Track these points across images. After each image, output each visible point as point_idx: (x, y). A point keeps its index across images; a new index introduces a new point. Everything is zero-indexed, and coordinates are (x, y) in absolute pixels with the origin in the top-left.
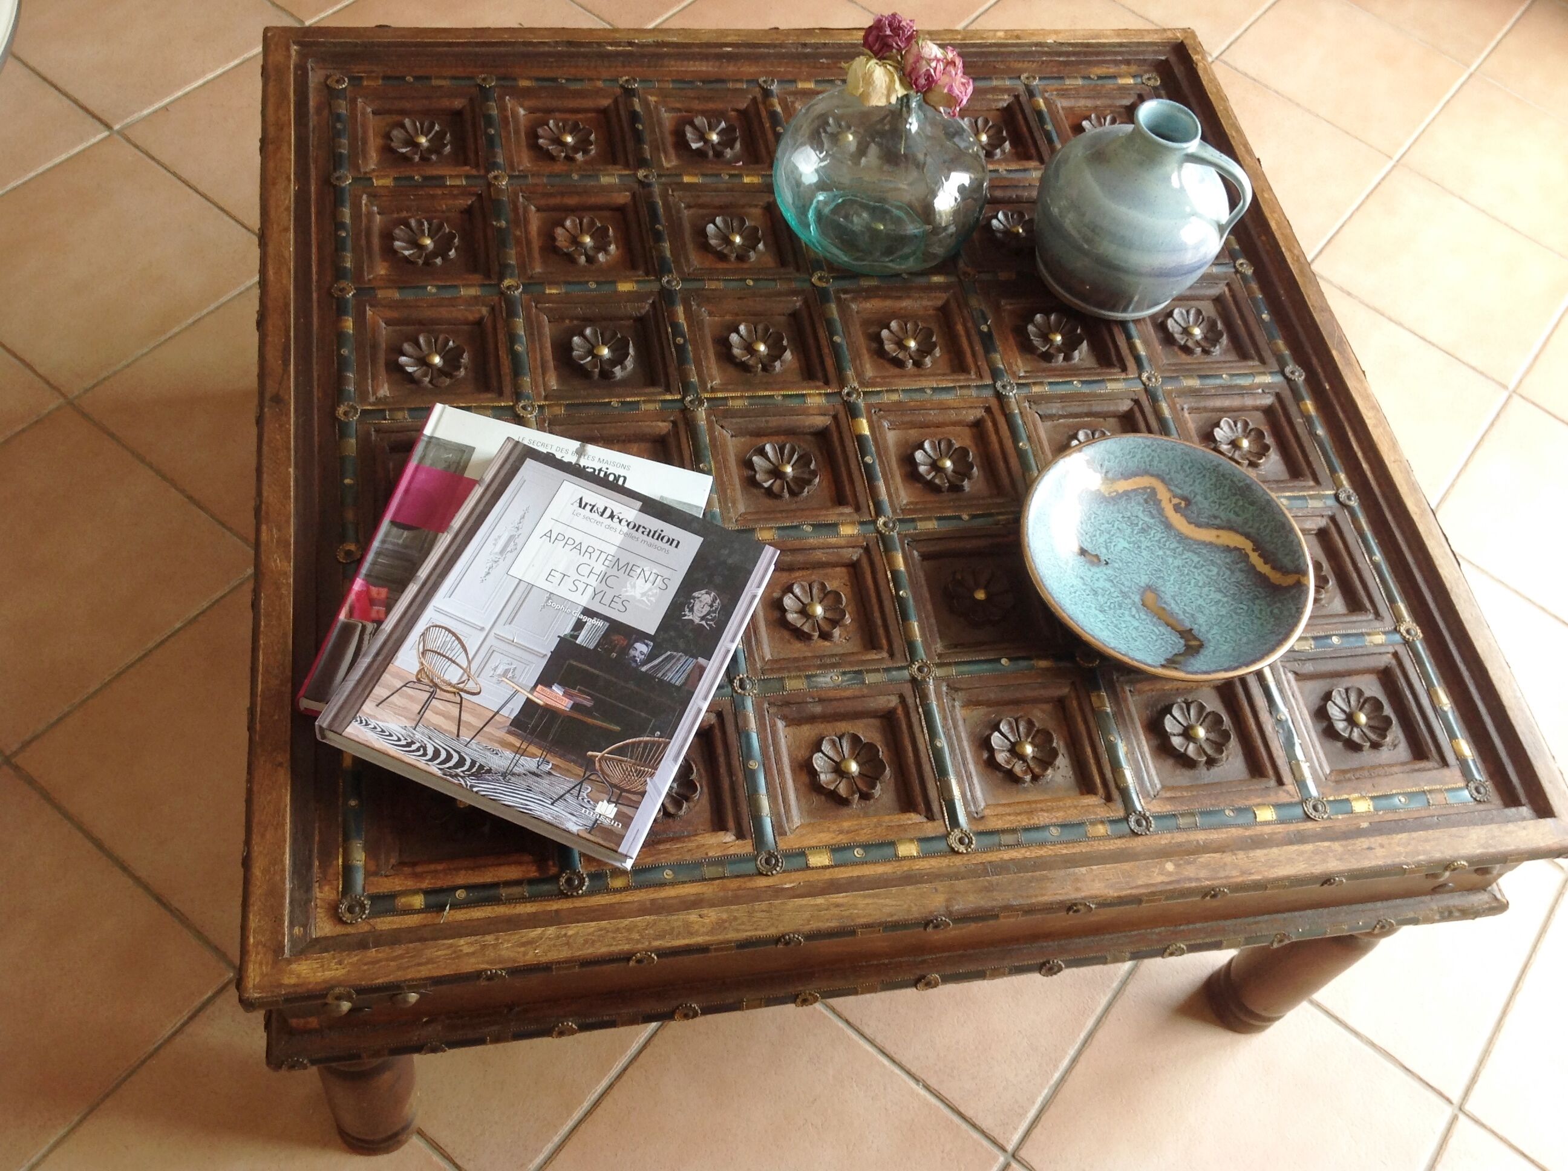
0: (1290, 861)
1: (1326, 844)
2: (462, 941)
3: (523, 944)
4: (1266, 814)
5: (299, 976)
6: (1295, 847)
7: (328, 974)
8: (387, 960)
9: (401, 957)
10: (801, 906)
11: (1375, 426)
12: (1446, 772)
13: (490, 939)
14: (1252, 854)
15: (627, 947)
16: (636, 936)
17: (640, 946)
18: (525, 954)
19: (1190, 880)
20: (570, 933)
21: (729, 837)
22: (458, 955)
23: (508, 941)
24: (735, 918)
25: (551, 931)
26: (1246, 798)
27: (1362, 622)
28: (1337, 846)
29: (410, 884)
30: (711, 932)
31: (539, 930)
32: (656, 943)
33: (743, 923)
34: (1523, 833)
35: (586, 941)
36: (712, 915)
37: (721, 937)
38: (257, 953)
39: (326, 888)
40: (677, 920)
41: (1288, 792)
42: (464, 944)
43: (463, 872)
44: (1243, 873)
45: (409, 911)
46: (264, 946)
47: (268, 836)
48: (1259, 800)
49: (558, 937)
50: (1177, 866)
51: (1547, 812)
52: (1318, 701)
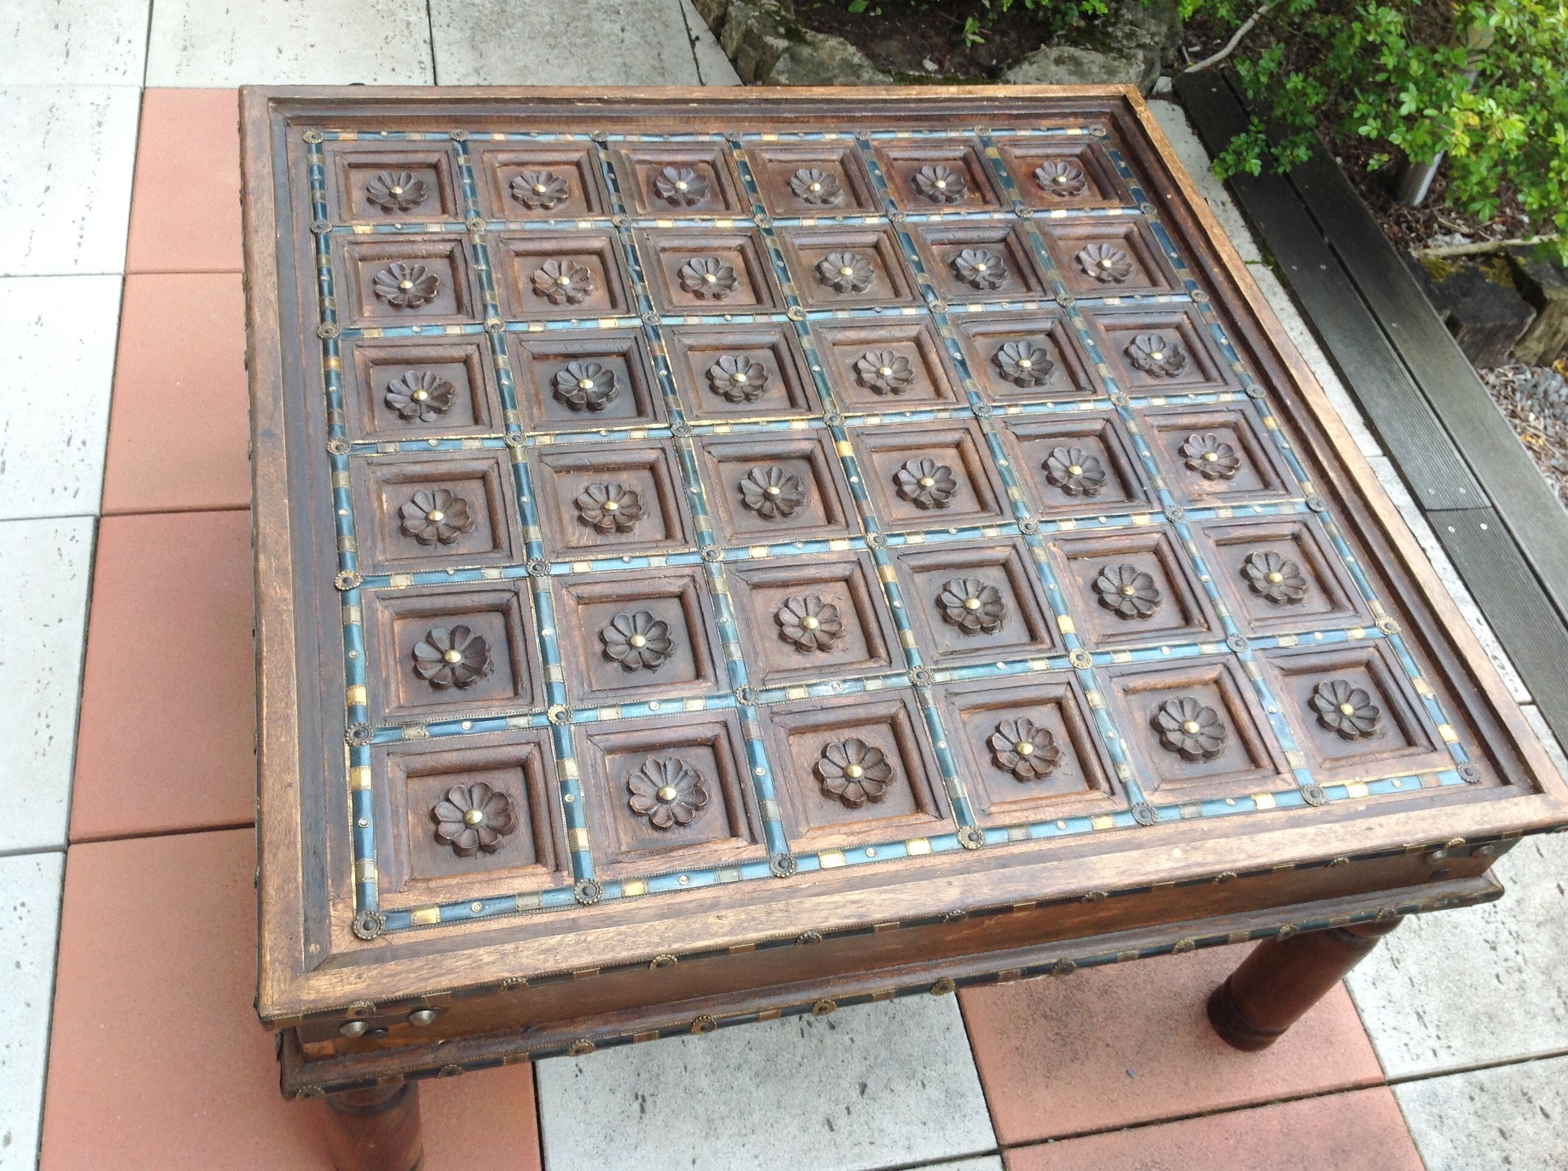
0: (1294, 843)
1: (1327, 826)
2: (482, 951)
3: (544, 952)
4: (1265, 802)
5: (318, 992)
6: (1297, 830)
7: (348, 988)
8: (407, 972)
9: (421, 968)
10: (819, 904)
11: (1338, 437)
12: (1435, 756)
13: (509, 947)
14: (1256, 837)
15: (648, 950)
16: (656, 939)
17: (661, 949)
18: (545, 961)
19: (1199, 865)
20: (590, 938)
21: (741, 842)
22: (478, 966)
23: (528, 949)
24: (754, 919)
25: (571, 937)
26: (1245, 788)
27: (1341, 619)
28: (1337, 827)
29: (425, 899)
30: (730, 933)
31: (559, 937)
32: (676, 946)
33: (762, 923)
34: (1515, 810)
35: (606, 946)
36: (731, 917)
37: (740, 938)
38: (275, 971)
39: (340, 906)
40: (696, 923)
41: (1285, 781)
42: (485, 954)
43: (478, 885)
44: (1250, 857)
45: (425, 926)
46: (281, 963)
47: (280, 855)
48: (1257, 789)
49: (578, 943)
50: (1186, 852)
51: (1537, 788)
52: (1308, 695)
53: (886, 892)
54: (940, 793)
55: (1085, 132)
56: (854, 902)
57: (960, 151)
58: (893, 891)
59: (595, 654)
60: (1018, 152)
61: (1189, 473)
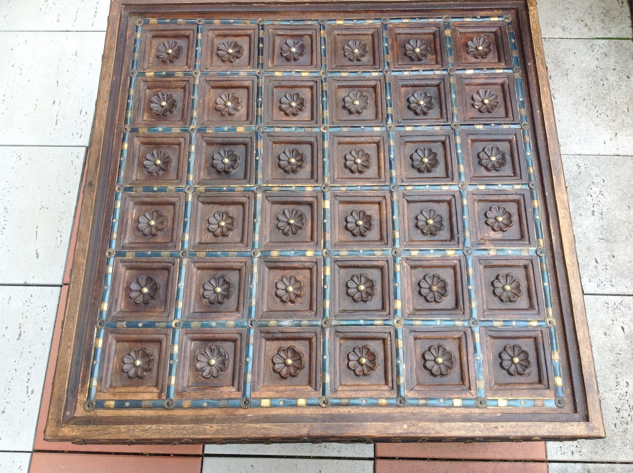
0: (459, 429)
1: (477, 423)
2: (122, 427)
3: (143, 431)
4: (457, 402)
5: (64, 433)
6: (463, 423)
7: (74, 434)
8: (95, 431)
9: (99, 430)
10: (250, 427)
11: (563, 218)
12: (547, 391)
13: (132, 427)
14: (443, 424)
15: (181, 436)
16: (185, 432)
17: (186, 437)
18: (143, 435)
19: (413, 433)
20: (161, 428)
21: (233, 389)
22: (119, 432)
23: (138, 429)
24: (224, 429)
25: (154, 426)
26: (452, 394)
27: (531, 315)
28: (482, 424)
29: (111, 397)
30: (213, 434)
31: (150, 426)
32: (192, 436)
33: (226, 432)
34: (570, 428)
35: (166, 432)
36: (215, 427)
37: (216, 437)
38: (51, 422)
39: (82, 395)
40: (201, 427)
41: (471, 393)
42: (123, 428)
43: (131, 394)
44: (436, 433)
45: (108, 408)
46: (54, 420)
47: (61, 376)
48: (457, 396)
49: (156, 429)
50: (409, 425)
51: (587, 419)
52: (501, 349)
53: (278, 426)
54: (319, 379)
55: (501, 19)
56: (264, 428)
57: (433, 29)
58: (281, 426)
59: (199, 294)
60: (462, 30)
61: (486, 226)
